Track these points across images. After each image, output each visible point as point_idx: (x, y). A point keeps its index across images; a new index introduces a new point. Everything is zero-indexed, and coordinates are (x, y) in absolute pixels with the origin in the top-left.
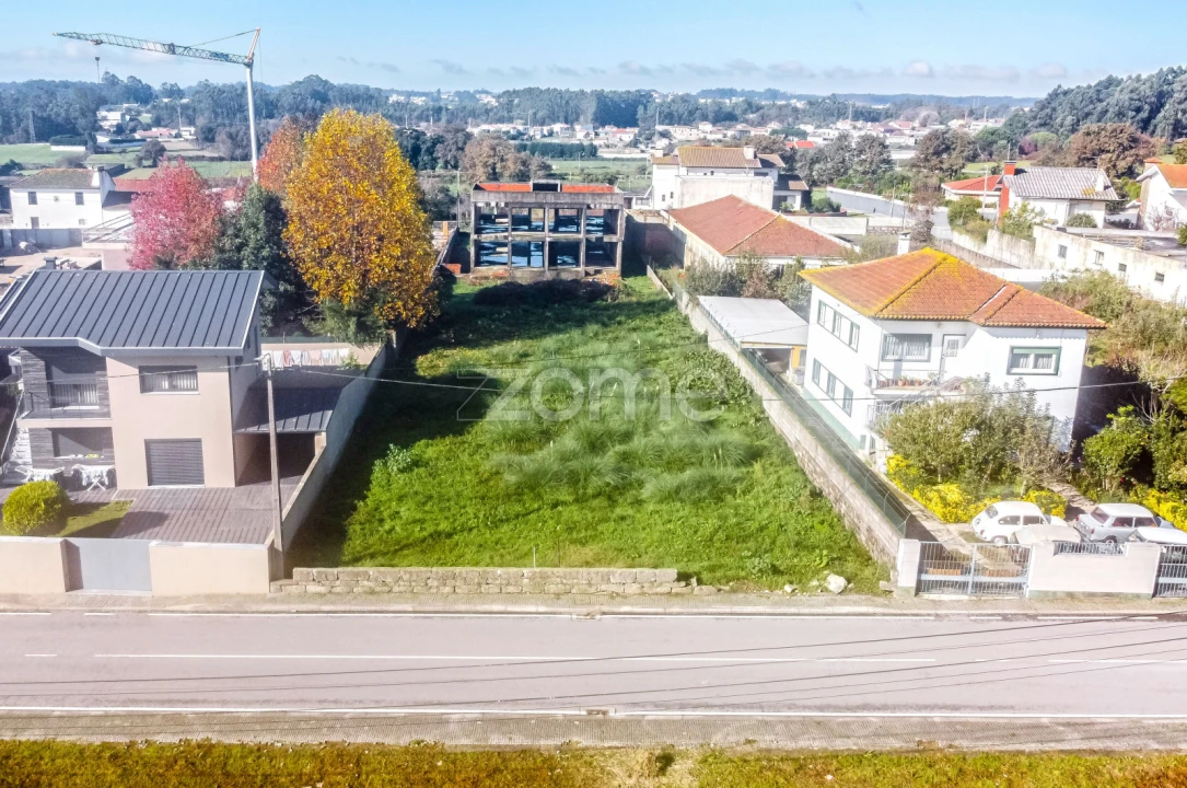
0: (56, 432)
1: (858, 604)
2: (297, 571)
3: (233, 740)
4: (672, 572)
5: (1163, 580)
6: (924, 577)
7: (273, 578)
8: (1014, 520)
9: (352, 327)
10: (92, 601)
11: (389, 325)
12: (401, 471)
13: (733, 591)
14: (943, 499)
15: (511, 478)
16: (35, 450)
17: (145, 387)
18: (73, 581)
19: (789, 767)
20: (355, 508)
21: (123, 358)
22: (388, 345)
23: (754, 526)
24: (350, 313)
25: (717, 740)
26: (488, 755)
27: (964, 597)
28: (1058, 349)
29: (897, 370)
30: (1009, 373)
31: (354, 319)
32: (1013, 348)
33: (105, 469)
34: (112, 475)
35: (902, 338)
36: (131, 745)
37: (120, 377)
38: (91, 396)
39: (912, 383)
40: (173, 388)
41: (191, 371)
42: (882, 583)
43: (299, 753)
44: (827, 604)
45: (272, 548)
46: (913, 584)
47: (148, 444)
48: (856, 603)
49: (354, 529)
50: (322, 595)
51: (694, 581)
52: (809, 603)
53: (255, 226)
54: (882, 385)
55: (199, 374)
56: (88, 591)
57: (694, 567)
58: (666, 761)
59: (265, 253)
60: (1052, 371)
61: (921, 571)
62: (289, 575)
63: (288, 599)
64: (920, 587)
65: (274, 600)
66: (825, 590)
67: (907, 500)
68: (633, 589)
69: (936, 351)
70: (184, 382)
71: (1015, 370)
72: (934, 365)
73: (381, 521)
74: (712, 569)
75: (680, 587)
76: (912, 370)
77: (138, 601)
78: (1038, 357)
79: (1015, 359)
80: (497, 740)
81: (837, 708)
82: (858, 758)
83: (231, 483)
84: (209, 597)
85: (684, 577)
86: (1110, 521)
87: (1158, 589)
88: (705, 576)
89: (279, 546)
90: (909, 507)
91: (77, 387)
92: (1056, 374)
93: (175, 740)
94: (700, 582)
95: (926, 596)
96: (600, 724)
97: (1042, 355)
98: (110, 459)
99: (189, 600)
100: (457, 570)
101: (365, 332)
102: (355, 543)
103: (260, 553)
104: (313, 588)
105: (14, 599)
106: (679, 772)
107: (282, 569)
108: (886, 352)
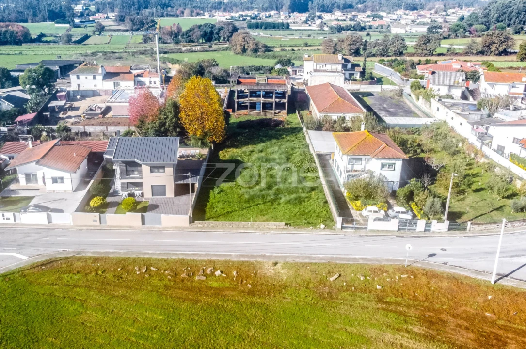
0: (127, 183)
1: (328, 232)
2: (196, 222)
3: (188, 258)
4: (284, 223)
5: (400, 227)
6: (343, 226)
7: (190, 223)
8: (371, 211)
9: (200, 144)
10: (148, 228)
11: (210, 143)
12: (218, 193)
13: (298, 228)
14: (356, 205)
15: (247, 196)
16: (122, 187)
17: (152, 172)
18: (143, 223)
19: (301, 265)
20: (207, 205)
21: (146, 164)
22: (211, 149)
23: (307, 211)
24: (199, 139)
25: (287, 260)
26: (240, 262)
27: (353, 231)
28: (395, 164)
29: (353, 167)
30: (381, 170)
31: (200, 141)
32: (382, 163)
33: (141, 192)
34: (143, 194)
35: (354, 159)
36: (168, 259)
37: (145, 169)
38: (136, 173)
39: (356, 171)
40: (159, 172)
41: (163, 167)
42: (333, 227)
43: (202, 261)
44: (320, 232)
45: (190, 217)
46: (340, 227)
47: (152, 186)
48: (326, 231)
49: (207, 210)
50: (202, 227)
51: (289, 225)
52: (316, 231)
53: (170, 112)
54: (348, 171)
55: (166, 169)
56: (146, 226)
57: (290, 222)
58: (276, 264)
59: (173, 120)
60: (393, 169)
61: (342, 224)
62: (194, 222)
63: (194, 228)
64: (342, 228)
65: (190, 228)
66: (320, 228)
67: (349, 204)
68: (275, 227)
69: (363, 162)
70: (161, 171)
71: (383, 169)
72: (363, 166)
73: (214, 208)
74: (294, 223)
75: (285, 227)
76: (356, 167)
77: (159, 228)
78: (389, 166)
79: (383, 166)
80: (242, 259)
81: (314, 254)
82: (315, 264)
83: (173, 196)
84: (176, 227)
85: (286, 225)
86: (395, 212)
87: (399, 230)
88: (292, 224)
89: (191, 216)
90: (349, 206)
91: (133, 171)
92: (394, 170)
93: (176, 258)
94: (290, 226)
95: (344, 230)
96: (263, 256)
97: (390, 165)
98: (142, 189)
99: (171, 228)
100: (233, 222)
101: (204, 145)
102: (208, 215)
103: (187, 217)
104: (199, 226)
105: (130, 227)
106: (278, 266)
107: (192, 221)
108: (349, 162)
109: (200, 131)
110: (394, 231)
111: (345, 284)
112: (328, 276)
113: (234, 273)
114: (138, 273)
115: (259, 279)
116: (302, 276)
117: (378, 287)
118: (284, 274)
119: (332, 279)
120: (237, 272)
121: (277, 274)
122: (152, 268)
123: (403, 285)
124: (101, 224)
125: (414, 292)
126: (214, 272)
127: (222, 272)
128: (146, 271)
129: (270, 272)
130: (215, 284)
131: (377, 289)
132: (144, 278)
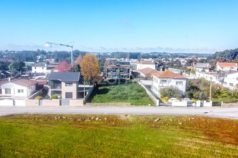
0: (54, 91)
1: (152, 107)
2: (87, 103)
3: (82, 114)
4: (130, 103)
6: (160, 104)
7: (84, 104)
8: (173, 100)
9: (90, 83)
11: (95, 83)
12: (97, 97)
13: (137, 106)
14: (165, 98)
15: (112, 97)
16: (51, 93)
17: (66, 86)
18: (61, 104)
19: (140, 116)
21: (64, 82)
22: (95, 85)
24: (89, 81)
25: (133, 114)
28: (182, 82)
29: (162, 85)
30: (176, 85)
34: (61, 97)
35: (163, 81)
37: (63, 84)
38: (59, 87)
39: (164, 87)
40: (69, 86)
41: (72, 84)
42: (155, 105)
43: (89, 115)
45: (84, 101)
46: (158, 105)
47: (66, 93)
52: (147, 107)
53: (76, 69)
54: (160, 87)
55: (73, 84)
56: (62, 106)
61: (159, 103)
63: (85, 107)
64: (159, 105)
68: (126, 105)
70: (70, 85)
72: (167, 84)
73: (95, 101)
75: (131, 105)
76: (164, 85)
77: (68, 106)
78: (180, 83)
79: (177, 83)
80: (109, 114)
81: (146, 113)
82: (147, 115)
83: (76, 98)
85: (132, 104)
87: (187, 106)
88: (134, 104)
91: (57, 86)
92: (182, 85)
93: (76, 114)
95: (160, 106)
98: (61, 95)
100: (105, 103)
103: (82, 101)
104: (88, 105)
105: (54, 106)
106: (128, 116)
107: (85, 103)
108: (161, 83)
109: (90, 76)
110: (185, 107)
111: (163, 123)
112: (154, 119)
113: (106, 119)
114: (56, 119)
115: (118, 121)
116: (140, 120)
117: (180, 123)
118: (131, 119)
119: (156, 121)
120: (107, 119)
121: (128, 119)
122: (63, 117)
123: (193, 122)
124: (39, 105)
125: (199, 125)
126: (95, 119)
127: (99, 119)
128: (60, 118)
129: (124, 119)
130: (96, 123)
131: (179, 125)
132: (59, 121)
